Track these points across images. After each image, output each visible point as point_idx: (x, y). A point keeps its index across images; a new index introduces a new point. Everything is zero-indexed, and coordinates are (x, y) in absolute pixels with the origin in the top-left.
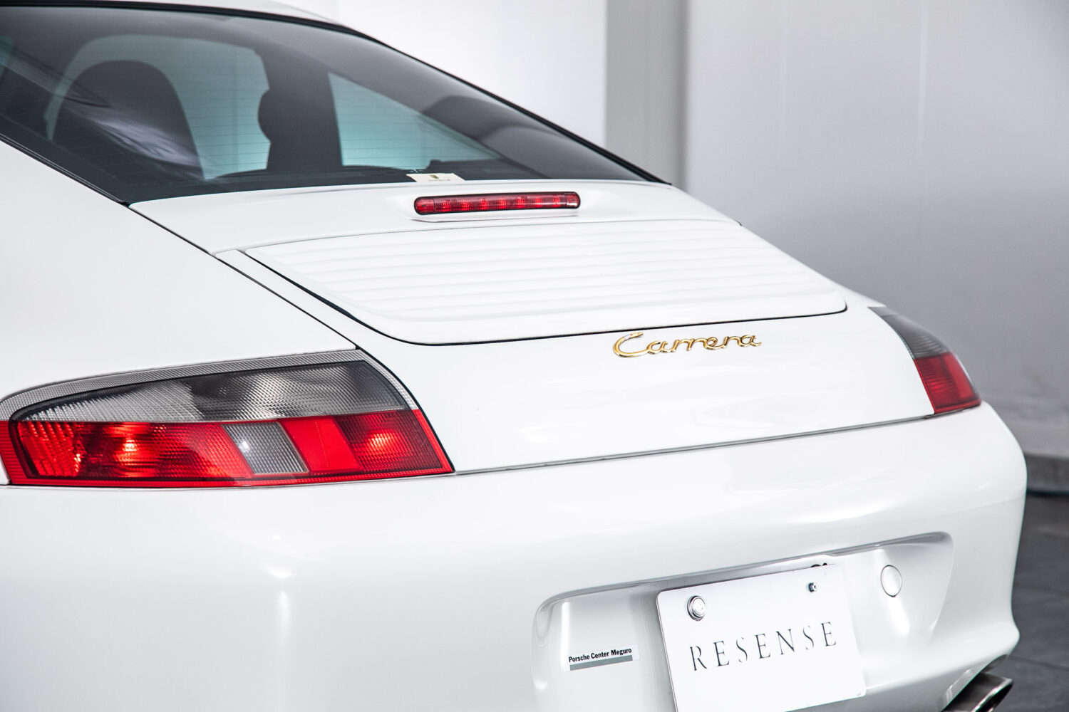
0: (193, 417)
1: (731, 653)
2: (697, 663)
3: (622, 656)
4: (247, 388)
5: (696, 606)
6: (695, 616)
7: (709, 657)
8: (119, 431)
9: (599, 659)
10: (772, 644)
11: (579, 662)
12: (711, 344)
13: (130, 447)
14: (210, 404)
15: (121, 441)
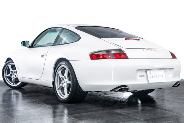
0: (106, 53)
1: (154, 77)
2: (151, 77)
3: (144, 76)
4: (111, 52)
5: (150, 72)
6: (150, 73)
7: (152, 76)
8: (101, 55)
9: (142, 76)
10: (157, 76)
11: (140, 76)
12: (152, 50)
13: (101, 56)
14: (108, 52)
15: (100, 56)
